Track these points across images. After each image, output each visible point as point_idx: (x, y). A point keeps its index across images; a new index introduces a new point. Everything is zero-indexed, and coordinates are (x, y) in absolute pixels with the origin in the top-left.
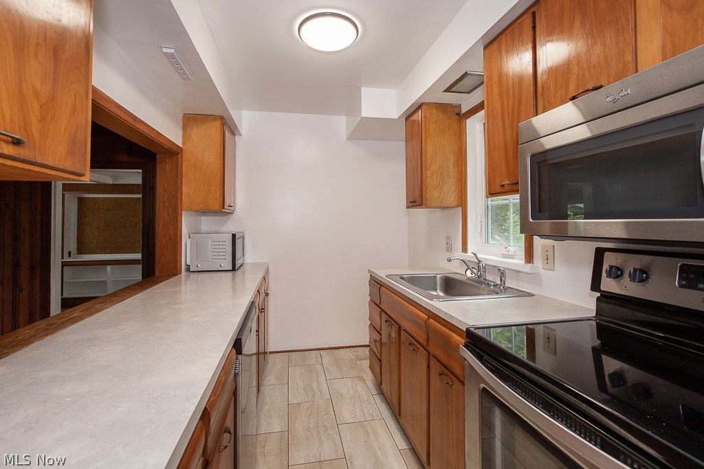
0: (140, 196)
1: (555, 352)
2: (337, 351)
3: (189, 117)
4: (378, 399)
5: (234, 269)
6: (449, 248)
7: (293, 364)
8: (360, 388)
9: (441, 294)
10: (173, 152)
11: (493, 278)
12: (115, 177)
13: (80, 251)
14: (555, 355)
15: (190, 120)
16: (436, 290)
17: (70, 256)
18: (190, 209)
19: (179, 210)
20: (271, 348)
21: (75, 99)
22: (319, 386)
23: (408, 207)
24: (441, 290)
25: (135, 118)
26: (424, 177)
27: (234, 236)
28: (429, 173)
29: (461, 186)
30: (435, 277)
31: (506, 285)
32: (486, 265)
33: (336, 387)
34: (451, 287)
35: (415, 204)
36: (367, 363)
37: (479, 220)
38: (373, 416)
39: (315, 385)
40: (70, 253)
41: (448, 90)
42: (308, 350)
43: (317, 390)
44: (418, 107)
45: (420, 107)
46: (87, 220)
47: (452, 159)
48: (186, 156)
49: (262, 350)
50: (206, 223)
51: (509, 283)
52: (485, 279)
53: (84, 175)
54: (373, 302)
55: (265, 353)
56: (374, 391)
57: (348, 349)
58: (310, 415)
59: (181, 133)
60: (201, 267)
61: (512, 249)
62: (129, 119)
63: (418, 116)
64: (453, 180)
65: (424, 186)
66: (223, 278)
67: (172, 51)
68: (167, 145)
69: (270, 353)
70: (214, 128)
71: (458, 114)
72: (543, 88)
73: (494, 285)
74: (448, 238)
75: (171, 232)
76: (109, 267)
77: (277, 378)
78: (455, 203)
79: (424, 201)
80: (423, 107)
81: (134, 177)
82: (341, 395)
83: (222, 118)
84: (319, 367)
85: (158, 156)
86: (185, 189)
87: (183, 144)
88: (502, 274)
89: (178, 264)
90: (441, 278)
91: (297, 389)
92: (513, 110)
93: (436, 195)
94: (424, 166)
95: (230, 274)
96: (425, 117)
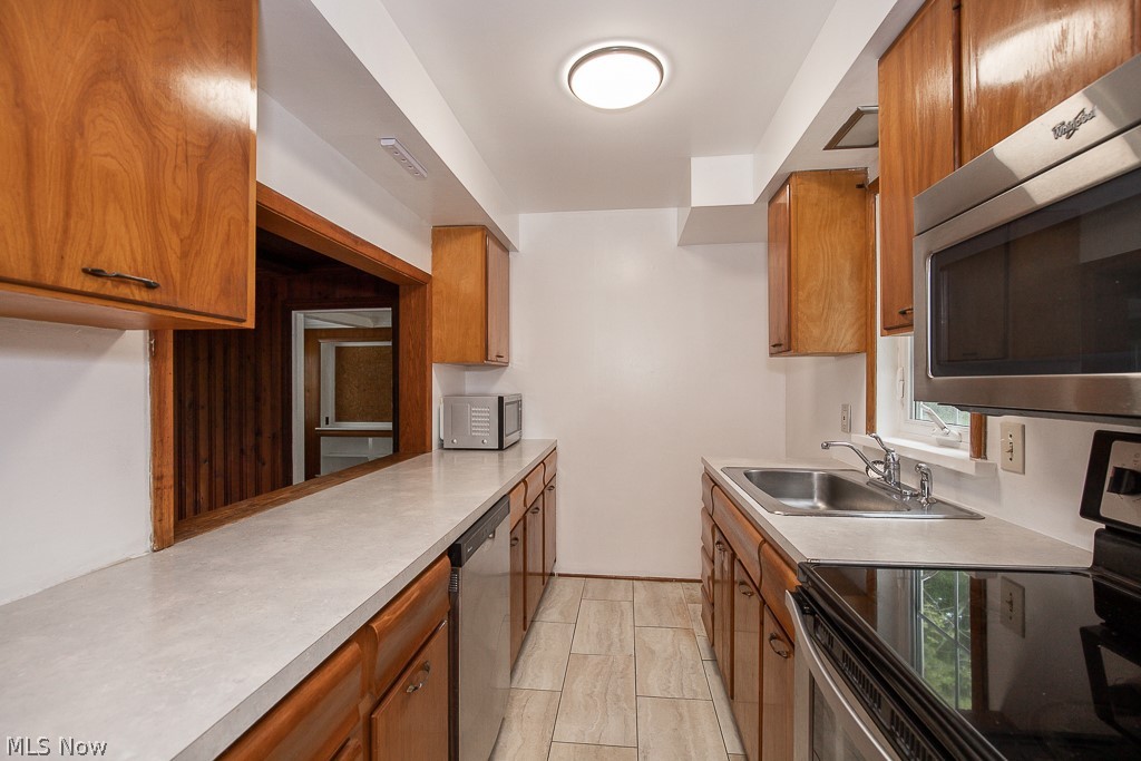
0: (390, 344)
1: (1024, 631)
2: (661, 584)
3: (439, 231)
4: (709, 666)
5: (501, 448)
6: (848, 428)
7: (590, 595)
8: (685, 646)
9: (821, 505)
10: (419, 282)
11: (910, 481)
12: (376, 319)
13: (339, 418)
14: (1024, 636)
15: (442, 235)
16: (810, 496)
17: (327, 423)
18: (442, 361)
19: (428, 363)
20: (560, 568)
21: (229, 225)
22: (621, 633)
23: (772, 355)
24: (821, 498)
25: (356, 239)
26: (793, 303)
27: (501, 399)
28: (802, 295)
29: (866, 315)
30: (810, 475)
31: (934, 495)
32: (900, 457)
33: (647, 639)
34: (838, 493)
35: (780, 349)
36: (699, 607)
37: (899, 377)
38: (695, 692)
39: (615, 631)
40: (327, 419)
41: (832, 145)
42: (616, 578)
43: (617, 640)
44: (785, 180)
45: (787, 181)
46: (345, 376)
47: (847, 267)
48: (437, 287)
49: (548, 571)
50: (472, 382)
51: (938, 492)
52: (899, 484)
53: (244, 321)
54: (705, 510)
55: (552, 575)
56: (706, 654)
57: (679, 584)
58: (598, 675)
59: (428, 254)
60: (456, 443)
61: (954, 430)
62: (348, 242)
63: (785, 198)
64: (849, 305)
65: (793, 316)
66: (486, 460)
67: (393, 142)
68: (406, 271)
69: (560, 575)
70: (473, 244)
71: (860, 186)
72: (971, 123)
73: (911, 495)
74: (845, 408)
75: (418, 394)
76: (370, 439)
77: (561, 613)
78: (851, 347)
79: (794, 343)
80: (793, 178)
81: (381, 317)
82: (653, 652)
83: (483, 228)
84: (626, 606)
85: (401, 288)
86: (436, 333)
87: (433, 270)
88: (925, 474)
89: (428, 439)
90: (822, 478)
91: (588, 635)
92: (921, 172)
93: (816, 332)
94: (793, 283)
95: (496, 454)
96: (796, 197)
